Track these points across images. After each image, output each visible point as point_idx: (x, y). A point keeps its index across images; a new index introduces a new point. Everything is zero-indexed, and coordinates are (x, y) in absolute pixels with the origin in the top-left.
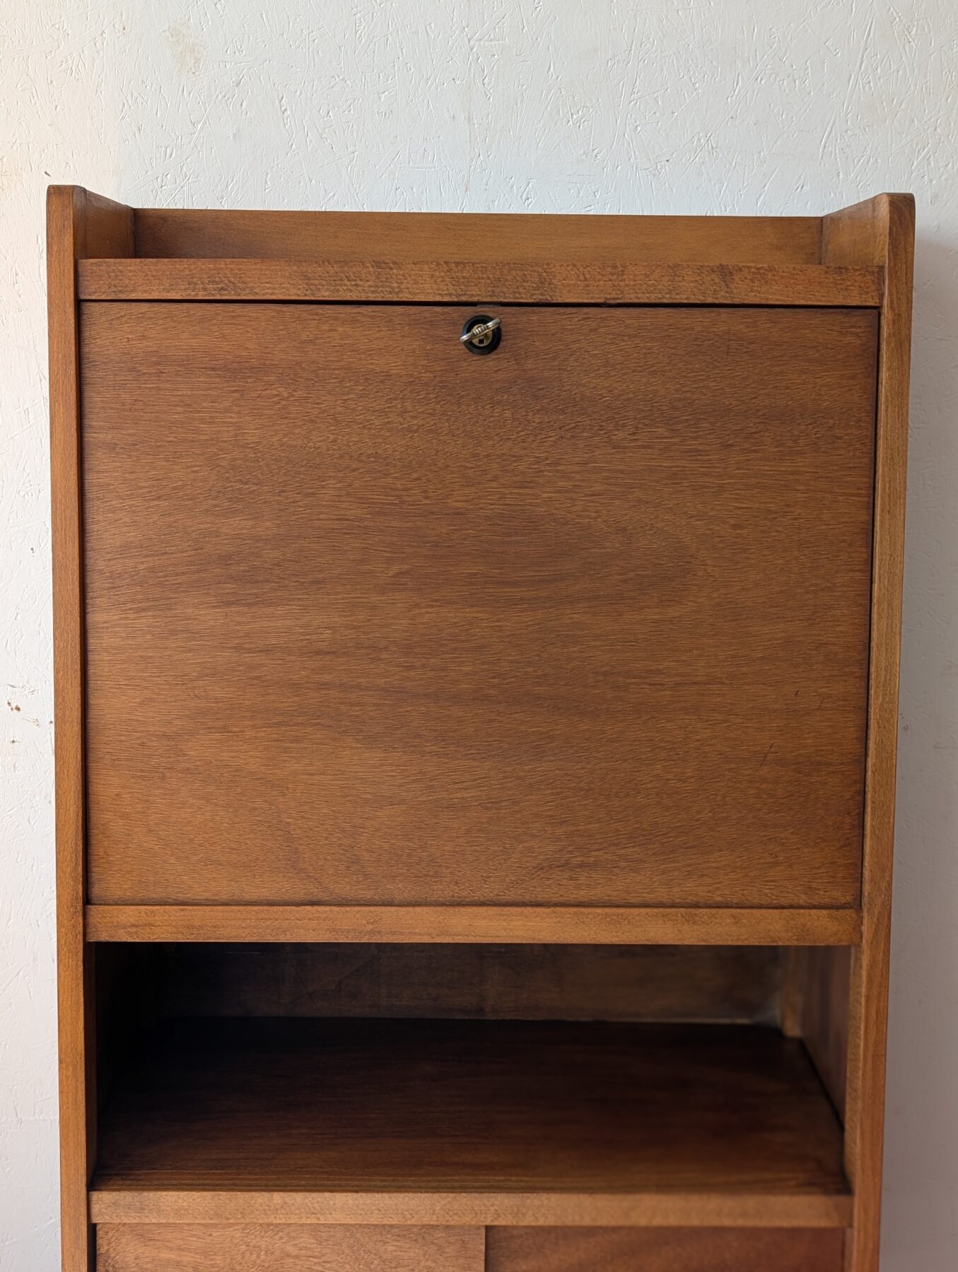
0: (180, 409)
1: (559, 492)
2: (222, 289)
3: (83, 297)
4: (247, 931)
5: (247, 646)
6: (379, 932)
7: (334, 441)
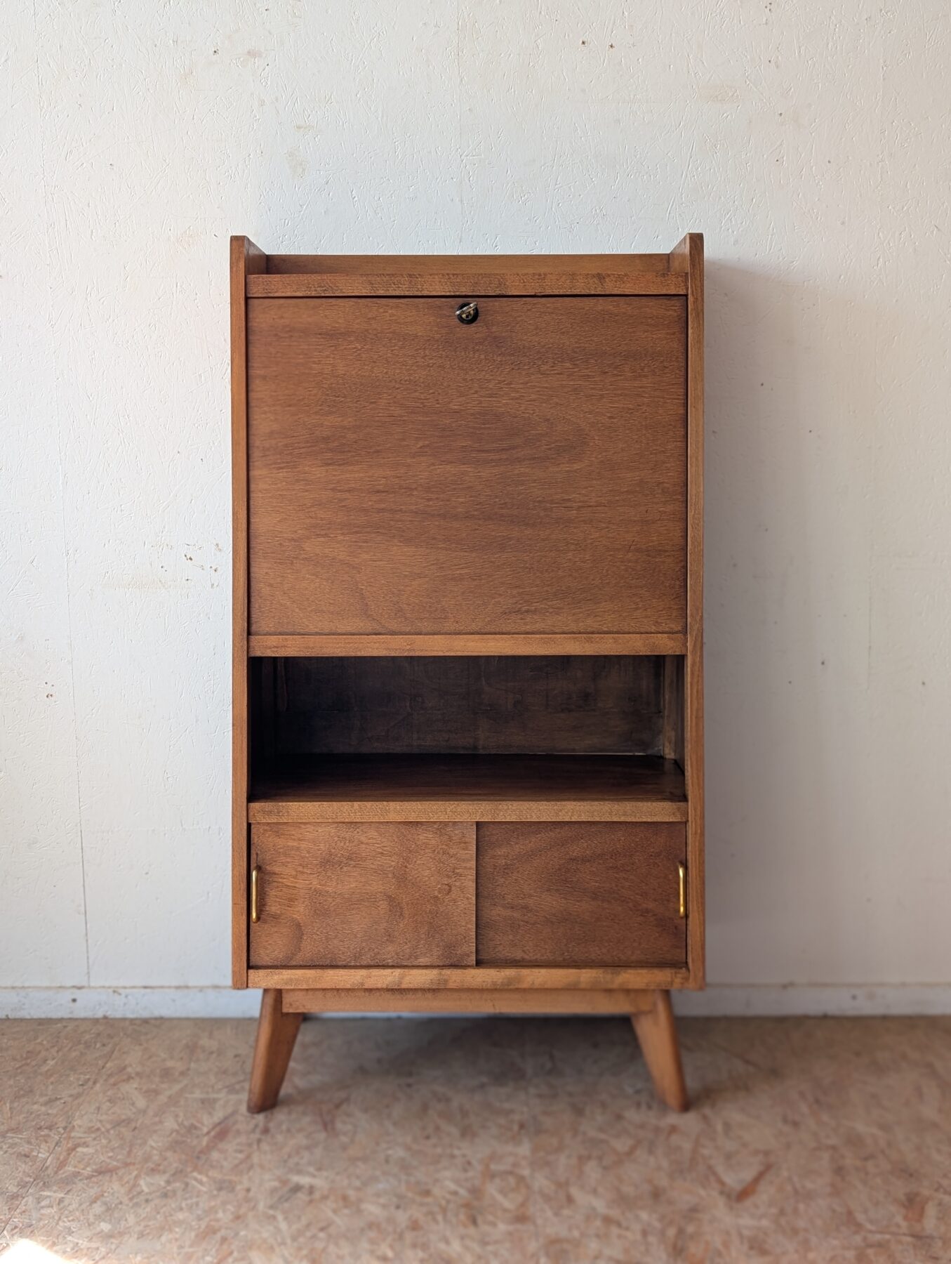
0: (301, 356)
1: (512, 399)
2: (325, 290)
3: (249, 296)
4: (339, 650)
5: (339, 488)
6: (414, 650)
7: (386, 373)
